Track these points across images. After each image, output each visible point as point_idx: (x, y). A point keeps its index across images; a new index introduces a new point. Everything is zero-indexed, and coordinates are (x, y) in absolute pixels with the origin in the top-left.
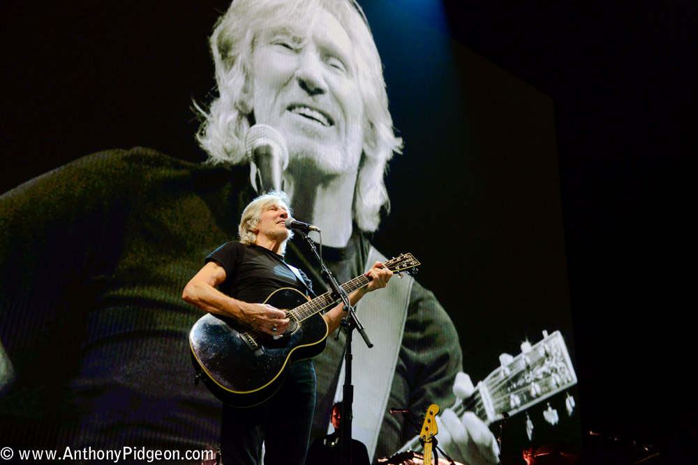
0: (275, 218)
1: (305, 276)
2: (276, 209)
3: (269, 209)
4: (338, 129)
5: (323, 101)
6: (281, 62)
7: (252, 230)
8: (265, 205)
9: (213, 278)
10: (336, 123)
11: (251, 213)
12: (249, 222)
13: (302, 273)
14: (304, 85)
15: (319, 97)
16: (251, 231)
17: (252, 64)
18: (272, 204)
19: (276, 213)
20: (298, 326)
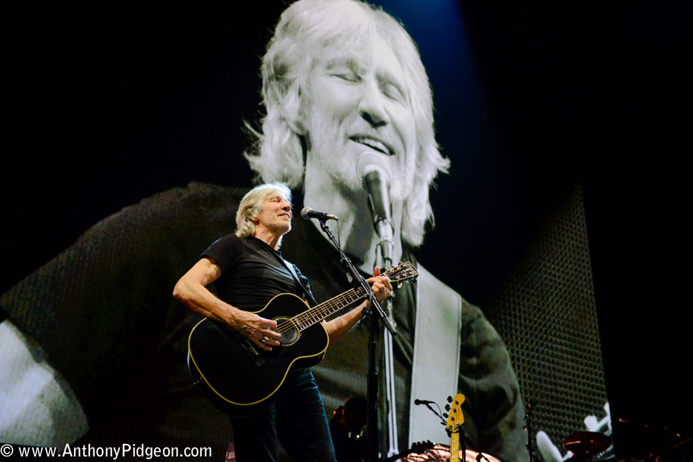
0: (277, 210)
1: (300, 273)
2: (279, 200)
3: (271, 200)
4: (398, 158)
5: (386, 134)
6: (342, 93)
7: (253, 219)
8: (268, 195)
9: (206, 275)
10: (396, 153)
11: (252, 202)
12: (249, 210)
13: (297, 268)
14: (366, 116)
15: (382, 129)
16: (250, 220)
17: (309, 90)
18: (276, 196)
19: (278, 205)
20: (296, 336)
